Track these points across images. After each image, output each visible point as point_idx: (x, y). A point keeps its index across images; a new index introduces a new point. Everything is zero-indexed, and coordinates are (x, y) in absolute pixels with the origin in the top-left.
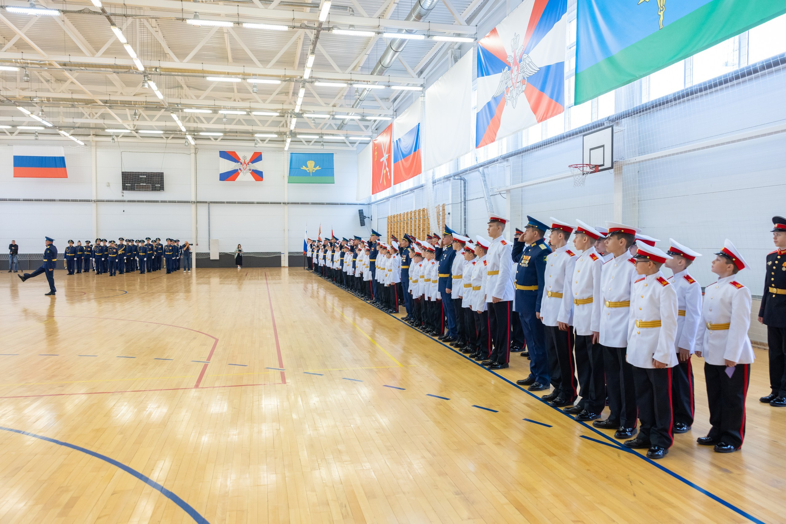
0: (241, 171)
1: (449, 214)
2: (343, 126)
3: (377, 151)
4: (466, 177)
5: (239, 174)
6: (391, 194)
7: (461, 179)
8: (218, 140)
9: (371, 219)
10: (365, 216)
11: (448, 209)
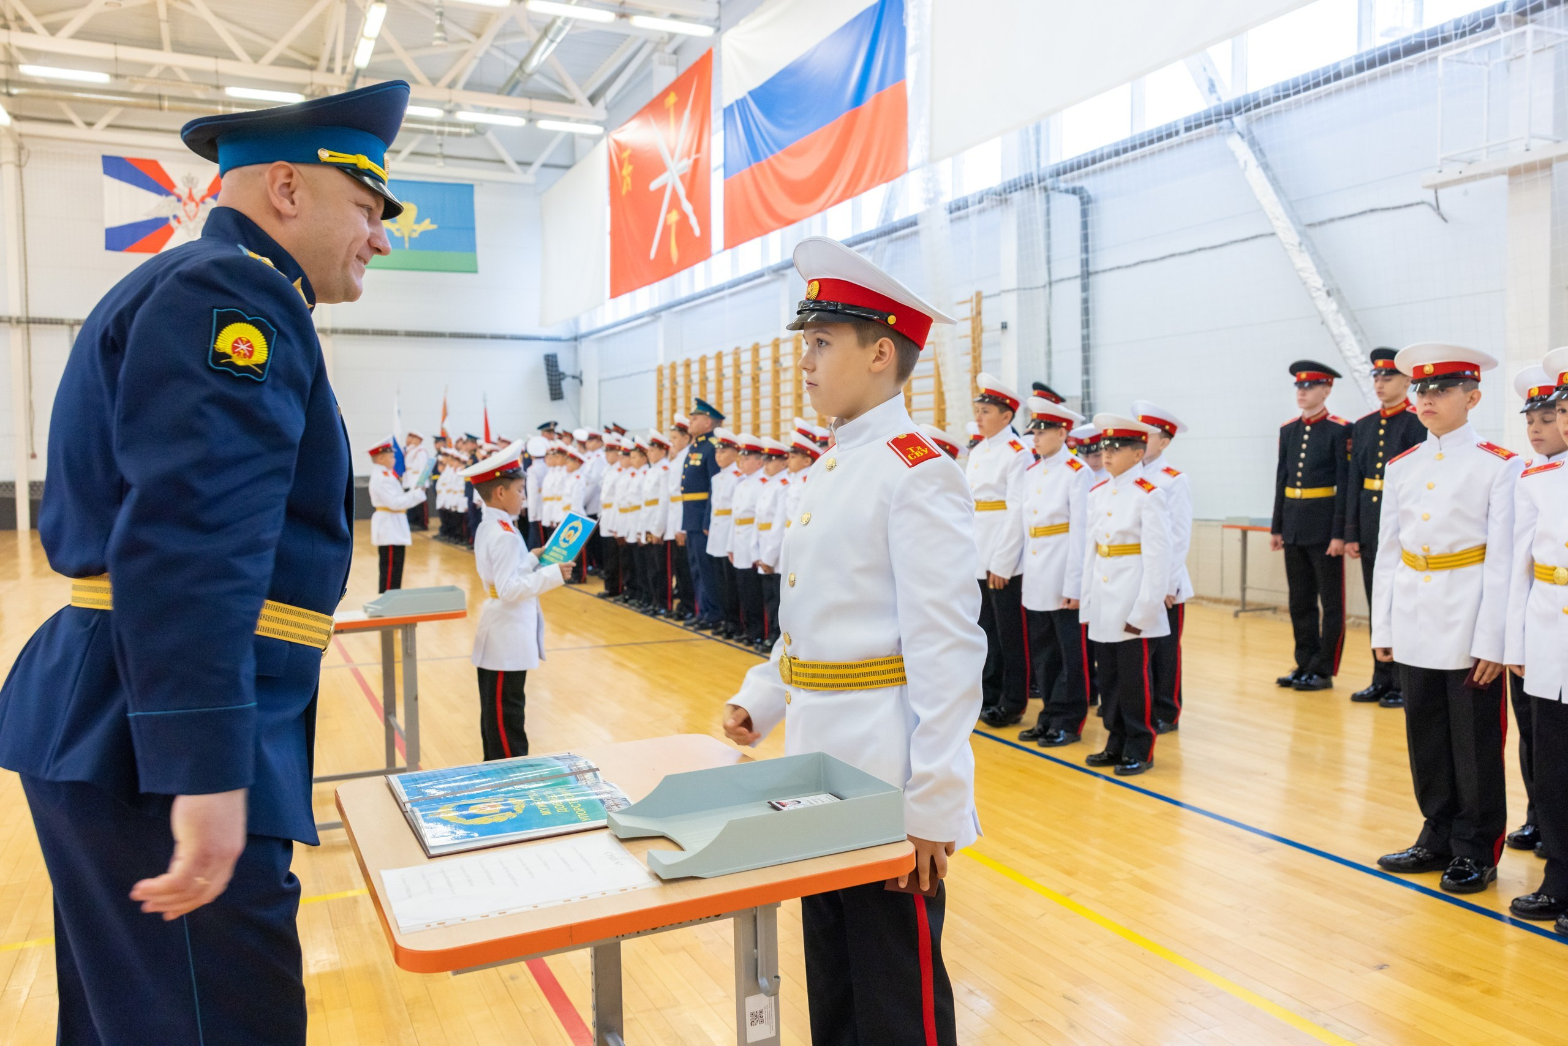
0: (179, 222)
1: (1004, 326)
2: (517, 83)
3: (630, 163)
4: (1090, 185)
5: (170, 231)
6: (665, 301)
7: (1074, 191)
8: (96, 127)
9: (581, 382)
10: (563, 374)
11: (1004, 308)
